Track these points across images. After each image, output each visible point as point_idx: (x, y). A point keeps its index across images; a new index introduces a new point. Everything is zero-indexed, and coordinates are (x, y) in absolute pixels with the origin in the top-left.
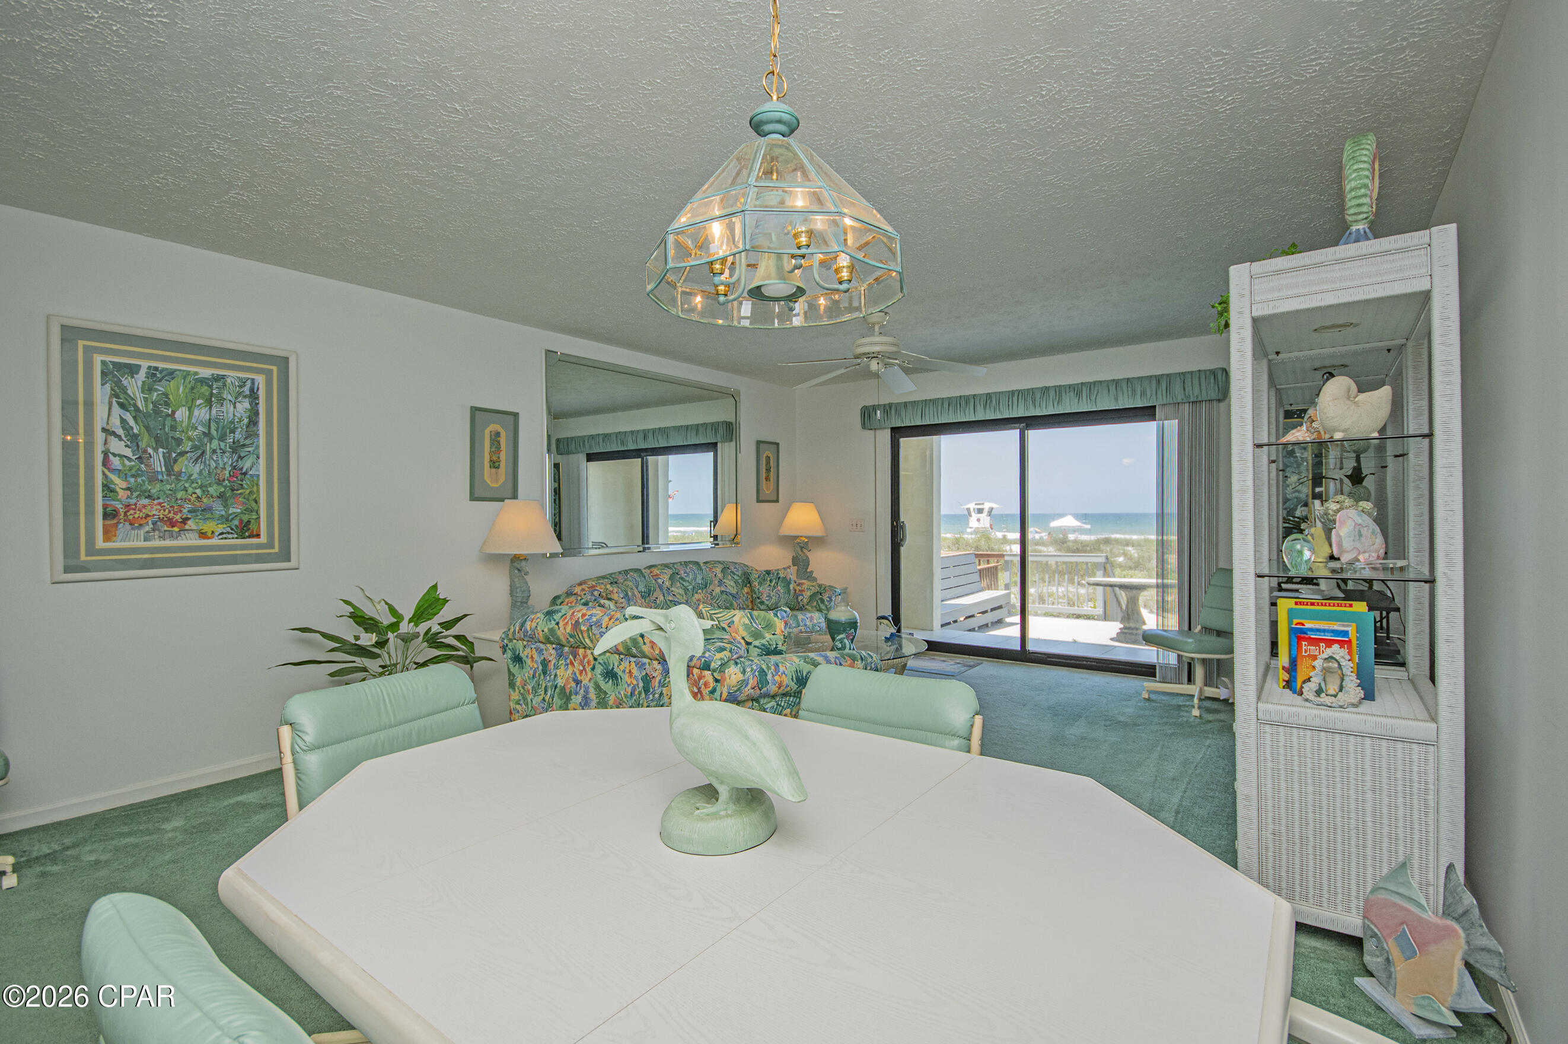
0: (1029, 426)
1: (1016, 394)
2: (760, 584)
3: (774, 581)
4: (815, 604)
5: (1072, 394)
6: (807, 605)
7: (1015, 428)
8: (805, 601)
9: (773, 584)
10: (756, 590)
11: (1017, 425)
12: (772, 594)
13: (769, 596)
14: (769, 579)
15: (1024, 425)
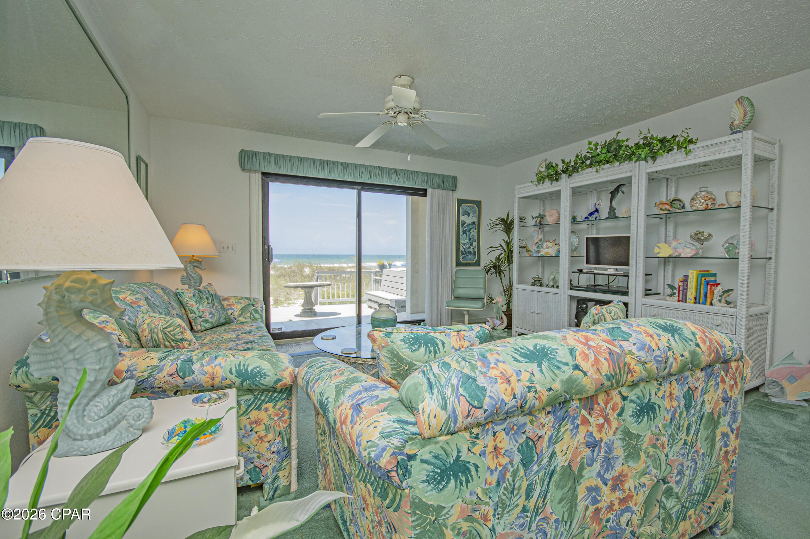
0: (363, 189)
1: (364, 168)
2: (198, 302)
3: (210, 299)
4: (249, 315)
5: (395, 173)
6: (240, 316)
7: (354, 188)
8: (236, 314)
9: (210, 301)
10: (195, 309)
11: (356, 187)
12: (214, 311)
13: (211, 313)
14: (205, 297)
15: (360, 187)
